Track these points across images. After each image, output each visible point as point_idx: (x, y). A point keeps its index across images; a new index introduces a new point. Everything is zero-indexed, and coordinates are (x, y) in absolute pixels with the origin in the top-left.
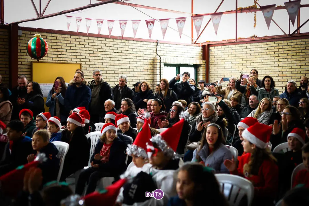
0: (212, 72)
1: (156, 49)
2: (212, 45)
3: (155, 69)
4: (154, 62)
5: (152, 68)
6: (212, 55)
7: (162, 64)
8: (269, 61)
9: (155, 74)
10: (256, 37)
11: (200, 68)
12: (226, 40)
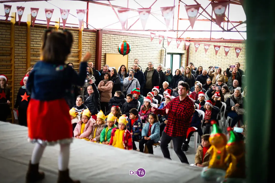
0: (191, 59)
1: (163, 43)
2: (191, 41)
3: (162, 56)
4: (161, 52)
5: (160, 56)
6: (192, 47)
7: (166, 53)
8: (232, 55)
9: (162, 60)
10: (224, 39)
11: (183, 55)
12: (202, 39)
